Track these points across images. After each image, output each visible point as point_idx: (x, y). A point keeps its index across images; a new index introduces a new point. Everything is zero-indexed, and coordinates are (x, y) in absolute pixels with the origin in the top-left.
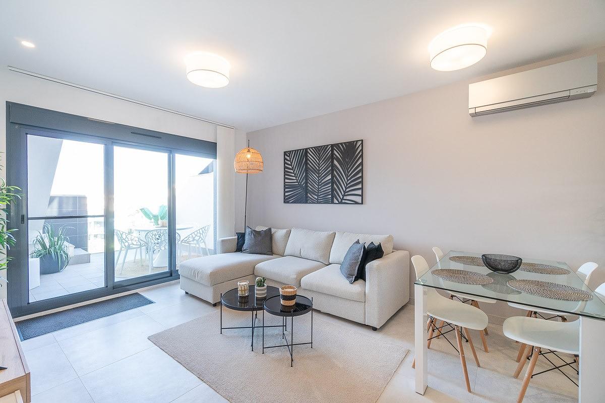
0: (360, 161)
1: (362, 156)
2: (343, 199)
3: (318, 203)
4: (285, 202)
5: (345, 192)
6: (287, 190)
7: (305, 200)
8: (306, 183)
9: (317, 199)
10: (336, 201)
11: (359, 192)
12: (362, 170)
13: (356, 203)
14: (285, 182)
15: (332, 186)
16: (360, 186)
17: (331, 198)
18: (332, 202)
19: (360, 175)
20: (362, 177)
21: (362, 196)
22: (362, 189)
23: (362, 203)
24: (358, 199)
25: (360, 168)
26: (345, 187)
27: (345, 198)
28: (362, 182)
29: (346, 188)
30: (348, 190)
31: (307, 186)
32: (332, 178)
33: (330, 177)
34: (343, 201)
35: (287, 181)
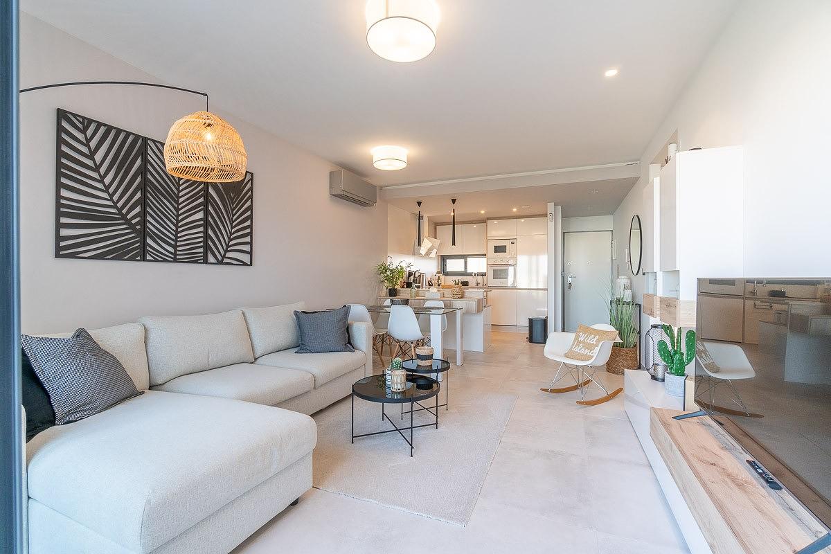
0: (248, 203)
1: (251, 198)
2: (224, 257)
3: (175, 261)
4: (57, 255)
5: (228, 246)
6: (64, 220)
7: (142, 254)
8: (143, 214)
9: (175, 254)
10: (211, 259)
11: (247, 248)
12: (250, 218)
13: (244, 264)
14: (58, 197)
15: (206, 232)
16: (247, 239)
17: (203, 254)
18: (206, 261)
19: (248, 223)
20: (251, 227)
21: (250, 253)
22: (250, 243)
23: (251, 264)
24: (246, 258)
25: (249, 213)
26: (229, 238)
27: (228, 255)
28: (250, 234)
29: (230, 240)
30: (231, 243)
31: (144, 222)
32: (205, 219)
33: (200, 215)
34: (225, 260)
35: (64, 193)
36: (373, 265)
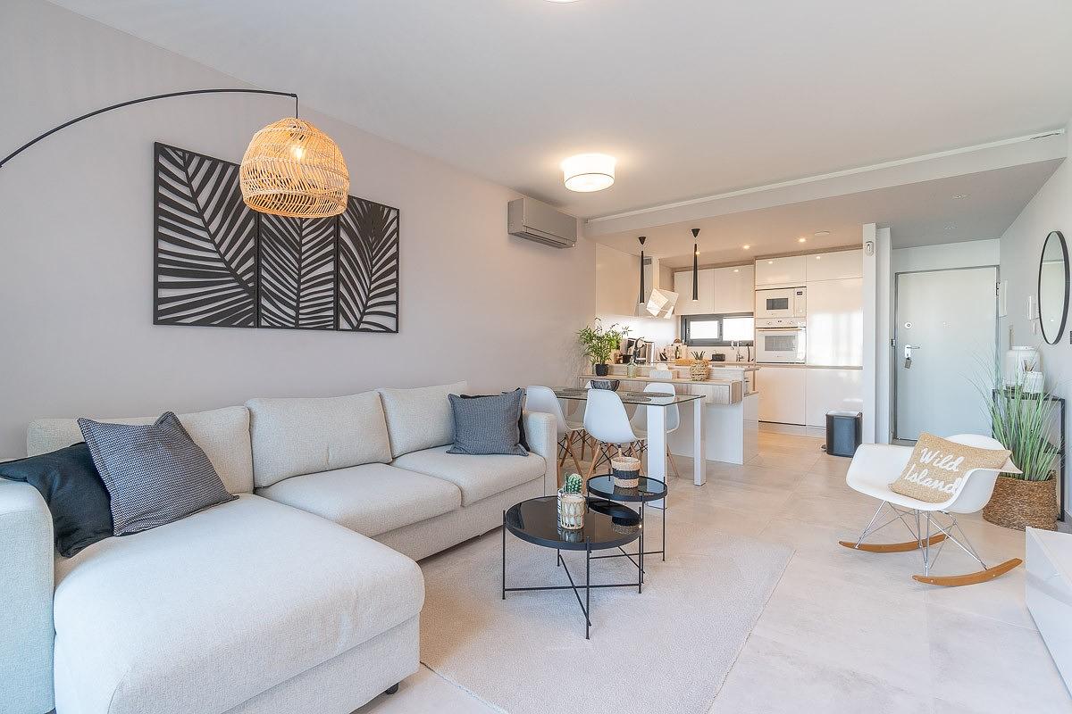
0: (393, 250)
1: (397, 241)
2: (360, 322)
3: (297, 327)
4: (156, 322)
5: (365, 307)
6: (163, 279)
7: (255, 319)
8: (257, 268)
9: (297, 318)
10: (343, 324)
11: (391, 309)
12: (396, 268)
13: (388, 331)
14: (157, 250)
15: (336, 289)
16: (392, 298)
17: (333, 317)
18: (337, 328)
19: (393, 276)
20: (396, 281)
21: (396, 316)
22: (396, 303)
23: (397, 331)
24: (390, 323)
25: (394, 263)
26: (367, 297)
27: (366, 318)
28: (396, 291)
29: (369, 299)
30: (370, 303)
31: (258, 278)
32: (336, 272)
33: (330, 267)
34: (362, 326)
35: (163, 245)
36: (573, 330)
